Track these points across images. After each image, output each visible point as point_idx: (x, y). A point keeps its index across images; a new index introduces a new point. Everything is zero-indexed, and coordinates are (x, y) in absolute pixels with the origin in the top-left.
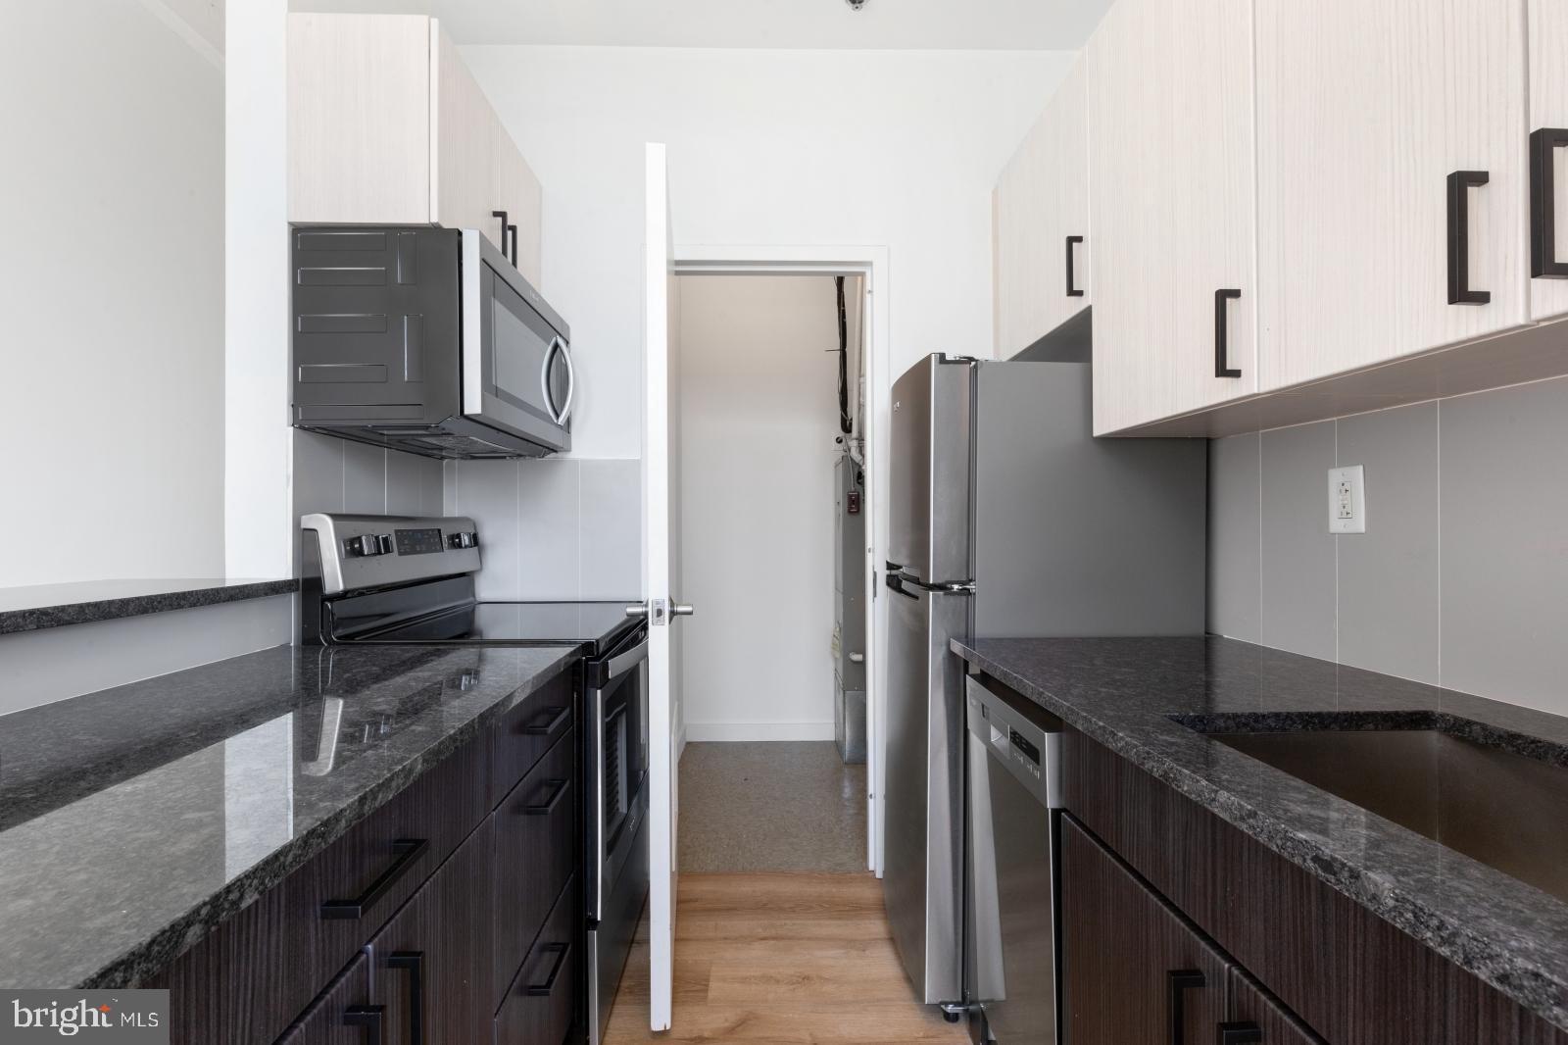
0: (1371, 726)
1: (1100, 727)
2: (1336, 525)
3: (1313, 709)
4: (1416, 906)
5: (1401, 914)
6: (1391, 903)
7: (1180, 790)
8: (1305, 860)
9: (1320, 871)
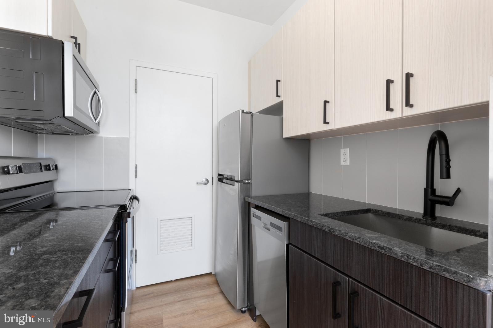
0: (359, 213)
1: (306, 219)
2: (342, 163)
3: (349, 210)
4: (407, 254)
5: (403, 257)
6: (400, 255)
7: (335, 234)
8: (375, 248)
9: (380, 250)
